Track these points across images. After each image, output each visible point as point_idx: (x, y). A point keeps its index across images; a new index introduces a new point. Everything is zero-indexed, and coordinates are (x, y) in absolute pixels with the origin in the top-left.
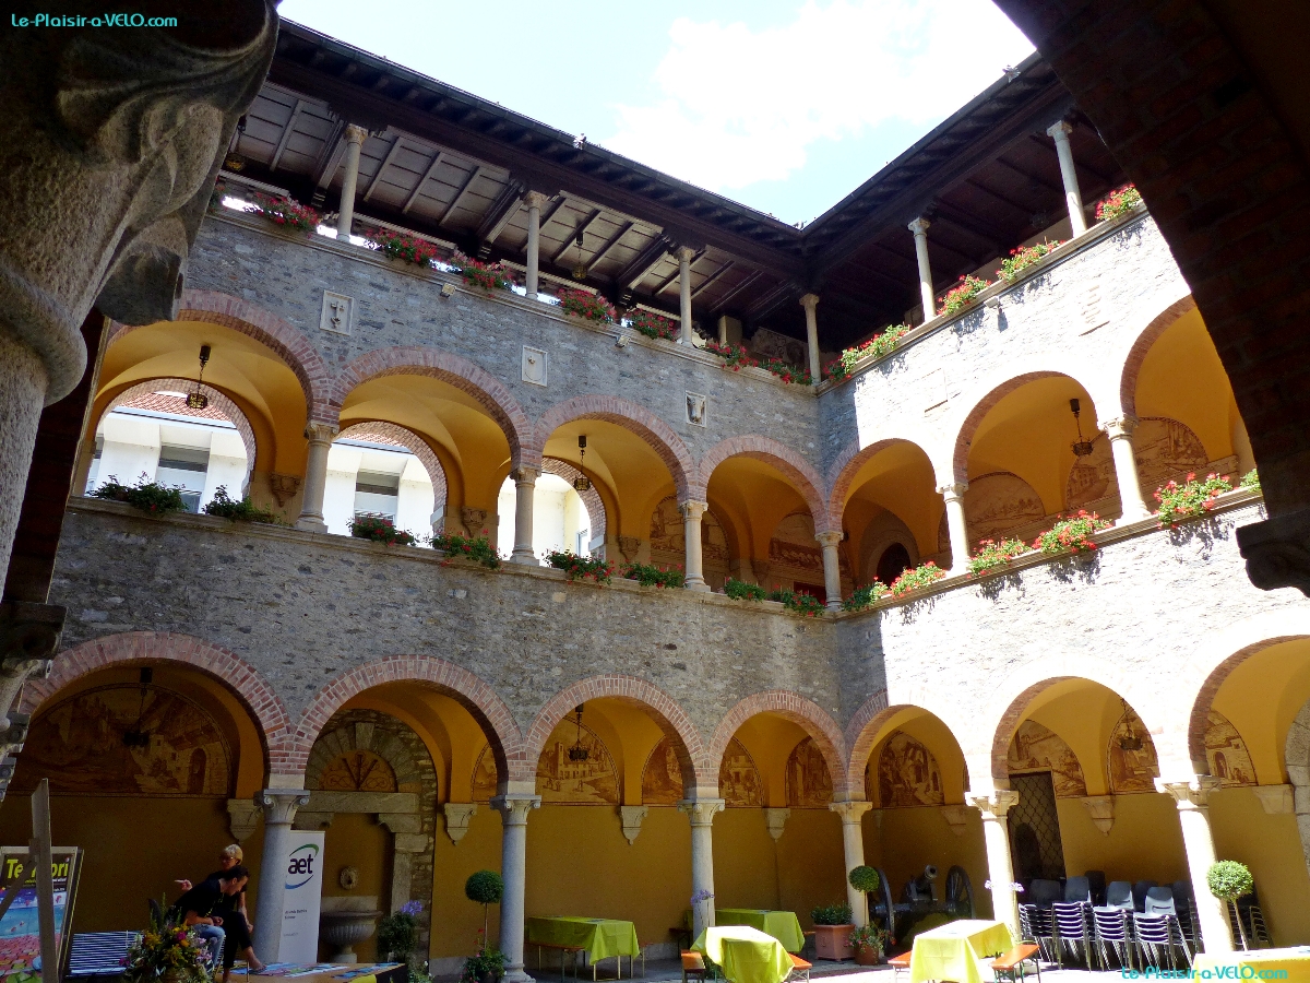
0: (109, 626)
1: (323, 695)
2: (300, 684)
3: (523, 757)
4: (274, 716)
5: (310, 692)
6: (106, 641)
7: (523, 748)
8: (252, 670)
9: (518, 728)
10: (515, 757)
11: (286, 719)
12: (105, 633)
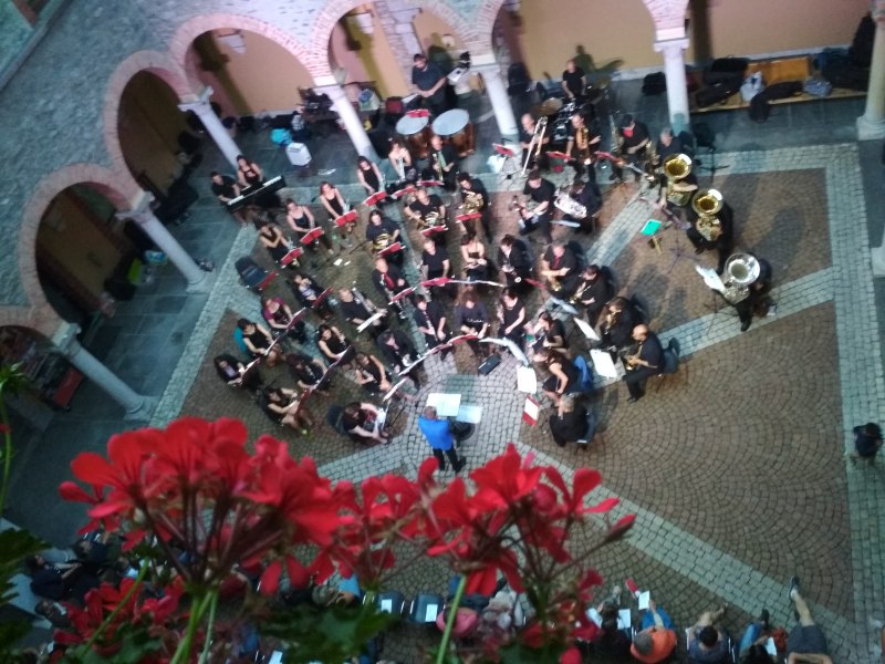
0: (180, 18)
1: (316, 29)
2: (298, 24)
3: (476, 38)
4: (295, 47)
5: (306, 28)
6: (185, 26)
7: (474, 32)
8: (266, 23)
9: (465, 19)
10: (470, 40)
11: (303, 47)
12: (182, 22)
